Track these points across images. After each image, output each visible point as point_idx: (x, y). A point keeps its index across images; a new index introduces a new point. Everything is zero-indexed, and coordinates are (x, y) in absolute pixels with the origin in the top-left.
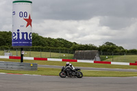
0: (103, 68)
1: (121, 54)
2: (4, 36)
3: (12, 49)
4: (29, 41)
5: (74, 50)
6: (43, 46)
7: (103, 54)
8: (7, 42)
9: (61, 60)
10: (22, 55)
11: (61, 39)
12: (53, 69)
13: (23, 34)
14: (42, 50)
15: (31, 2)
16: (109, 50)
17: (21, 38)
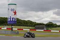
0: (47, 33)
1: (55, 27)
2: (4, 19)
4: (15, 21)
5: (35, 25)
6: (21, 23)
7: (48, 27)
8: (6, 22)
11: (29, 21)
13: (13, 18)
15: (16, 5)
16: (50, 25)
17: (12, 20)
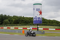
2: (29, 19)
3: (33, 25)
6: (47, 23)
8: (31, 22)
9: (55, 29)
10: (38, 28)
12: (51, 33)
14: (46, 25)
